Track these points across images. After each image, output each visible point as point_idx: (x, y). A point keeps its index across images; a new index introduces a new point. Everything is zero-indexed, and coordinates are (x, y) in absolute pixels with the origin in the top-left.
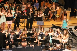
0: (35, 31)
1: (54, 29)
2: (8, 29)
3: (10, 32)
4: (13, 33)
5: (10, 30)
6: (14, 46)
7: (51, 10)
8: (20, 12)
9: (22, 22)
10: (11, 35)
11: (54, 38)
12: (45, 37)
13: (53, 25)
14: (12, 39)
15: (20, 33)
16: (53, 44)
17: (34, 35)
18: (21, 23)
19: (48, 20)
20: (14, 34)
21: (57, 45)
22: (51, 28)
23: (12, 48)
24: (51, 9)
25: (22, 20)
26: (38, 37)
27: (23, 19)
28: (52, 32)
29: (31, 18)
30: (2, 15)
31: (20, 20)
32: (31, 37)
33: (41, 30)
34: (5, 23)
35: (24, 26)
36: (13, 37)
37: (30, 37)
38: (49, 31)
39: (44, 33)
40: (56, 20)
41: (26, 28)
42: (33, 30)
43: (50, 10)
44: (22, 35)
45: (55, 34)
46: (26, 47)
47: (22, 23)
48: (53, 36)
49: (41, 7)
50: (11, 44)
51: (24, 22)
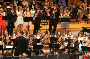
0: (60, 35)
1: (85, 33)
2: (27, 32)
3: (29, 36)
4: (32, 38)
5: (29, 33)
6: (34, 53)
7: (81, 9)
8: (42, 12)
9: (44, 23)
10: (30, 40)
11: (85, 45)
12: (73, 43)
13: (83, 27)
14: (31, 45)
15: (42, 37)
16: (84, 51)
17: (59, 40)
18: (42, 24)
19: (77, 21)
20: (34, 39)
21: (88, 54)
22: (81, 31)
23: (31, 56)
24: (81, 7)
25: (44, 21)
26: (64, 43)
27: (45, 19)
28: (82, 37)
29: (55, 19)
30: (19, 15)
31: (42, 21)
32: (55, 43)
33: (68, 35)
34: (22, 24)
35: (47, 29)
36: (33, 43)
37: (53, 43)
38: (79, 35)
39: (71, 38)
40: (88, 21)
41: (49, 32)
42: (57, 34)
43: (79, 9)
44: (45, 40)
45: (87, 39)
46: (49, 55)
47: (44, 25)
48: (84, 43)
49: (68, 5)
50: (30, 51)
51: (46, 24)
